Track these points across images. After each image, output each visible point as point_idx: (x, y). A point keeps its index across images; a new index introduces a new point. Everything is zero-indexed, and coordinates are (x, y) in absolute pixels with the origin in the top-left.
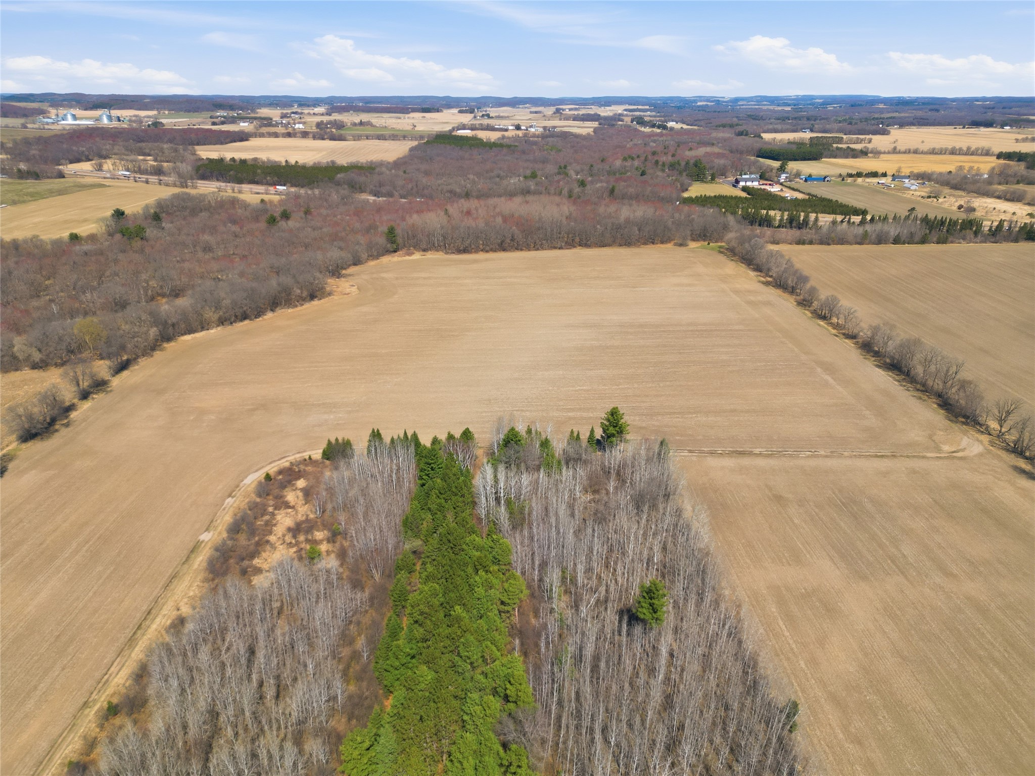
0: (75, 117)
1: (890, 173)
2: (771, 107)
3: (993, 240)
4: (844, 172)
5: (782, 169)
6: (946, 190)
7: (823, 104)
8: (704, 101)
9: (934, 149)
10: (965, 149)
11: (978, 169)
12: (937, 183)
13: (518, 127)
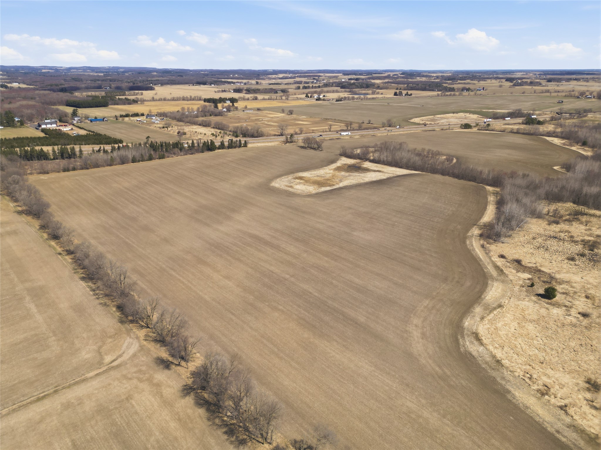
1: (146, 113)
2: (91, 74)
3: (190, 153)
4: (118, 114)
5: (74, 114)
6: (174, 122)
7: (123, 72)
8: (47, 69)
9: (174, 98)
10: (189, 97)
11: (192, 109)
12: (171, 118)
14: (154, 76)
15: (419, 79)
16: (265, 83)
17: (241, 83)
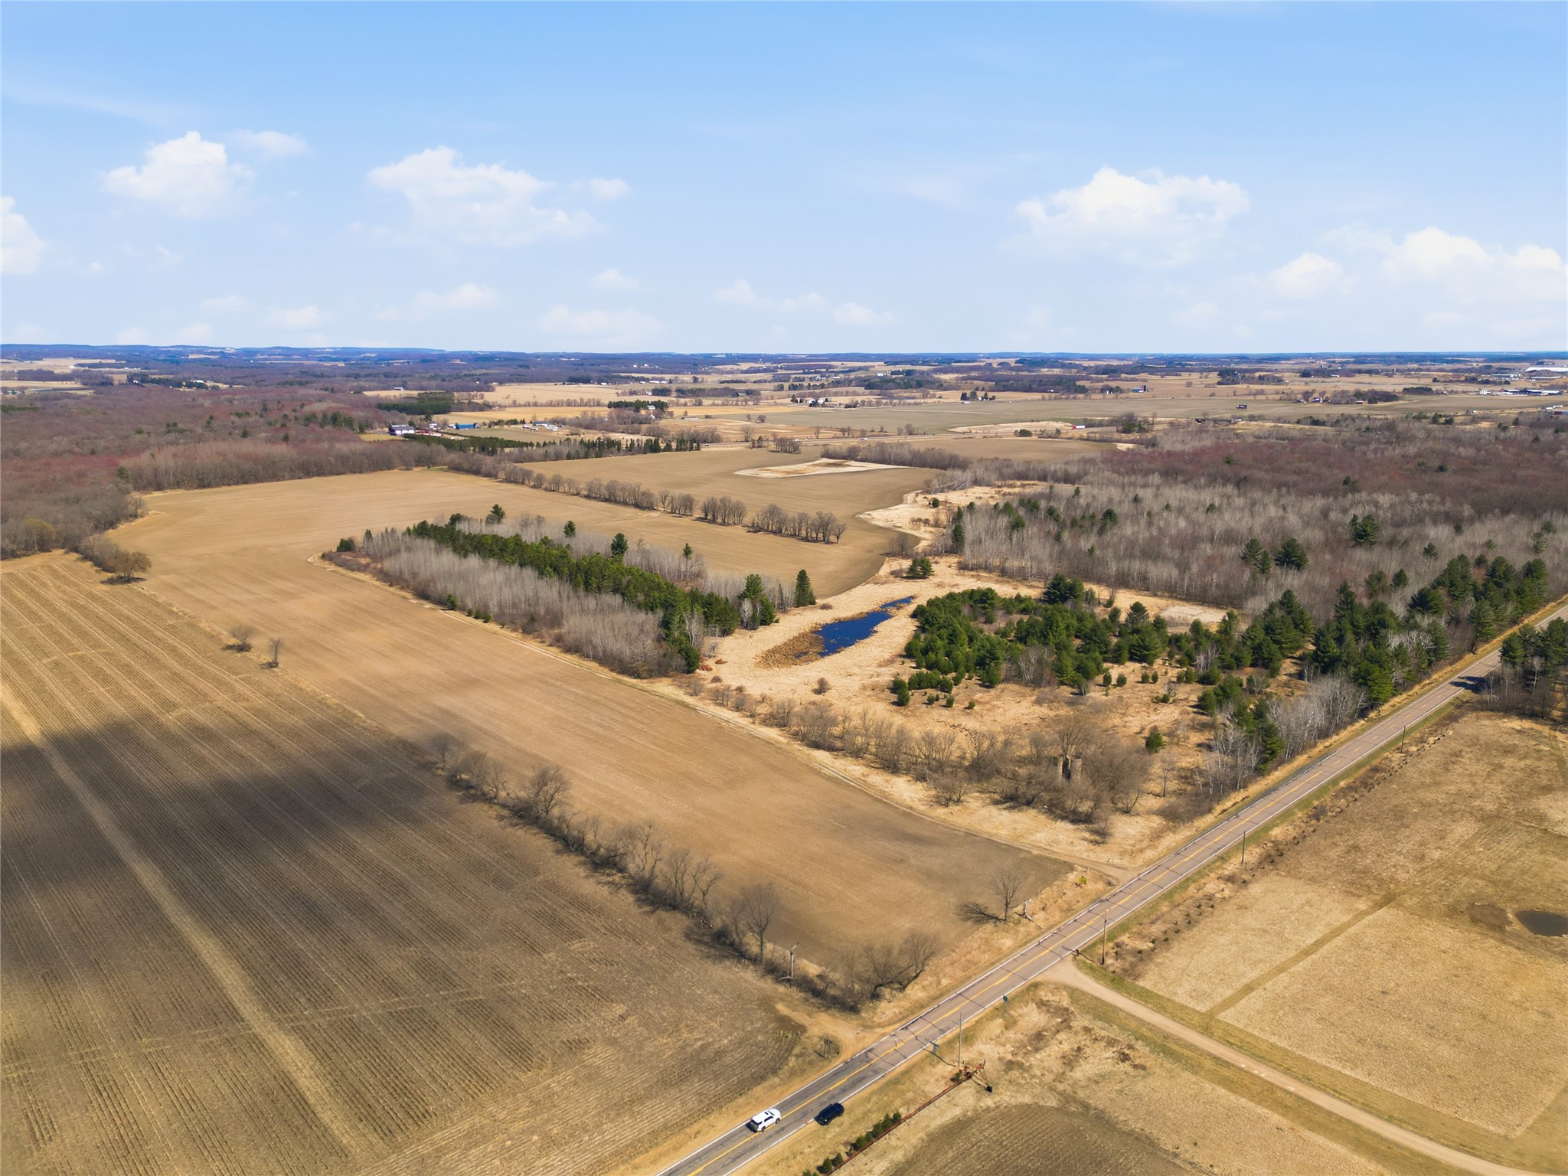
1: (526, 420)
3: (632, 453)
6: (582, 429)
11: (599, 415)
12: (571, 425)
14: (456, 367)
15: (1045, 371)
16: (711, 380)
17: (661, 379)
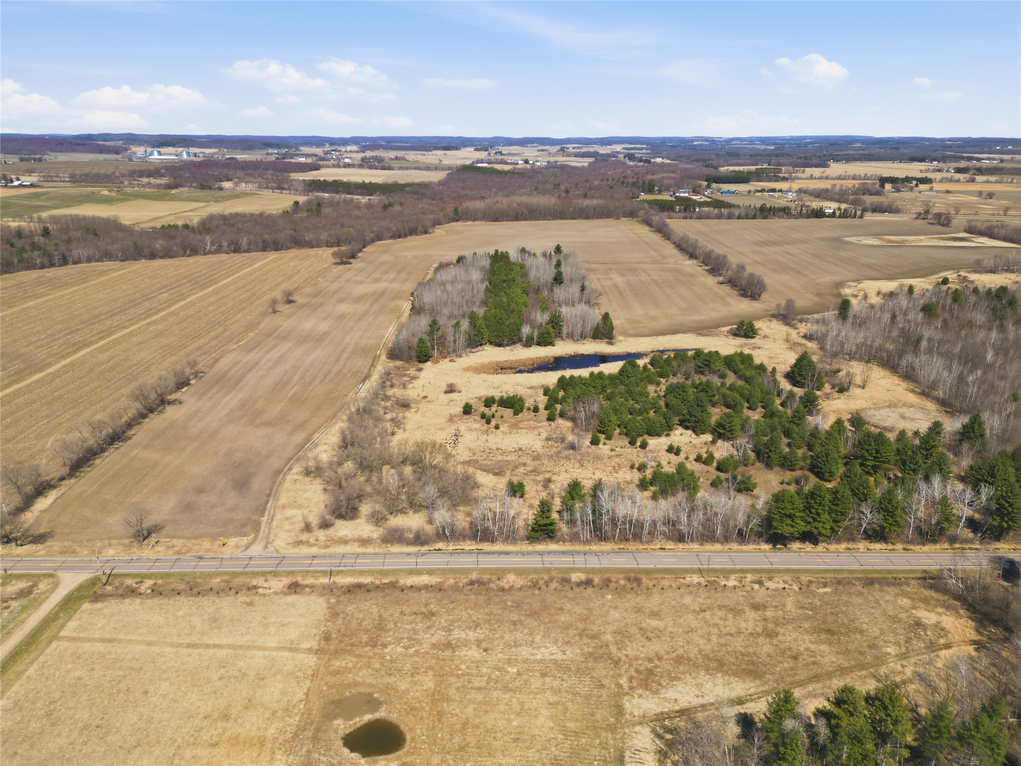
0: (160, 153)
1: (785, 189)
4: (754, 189)
5: (708, 187)
8: (701, 141)
13: (526, 162)
14: (850, 149)
